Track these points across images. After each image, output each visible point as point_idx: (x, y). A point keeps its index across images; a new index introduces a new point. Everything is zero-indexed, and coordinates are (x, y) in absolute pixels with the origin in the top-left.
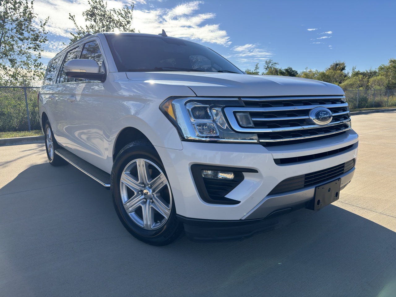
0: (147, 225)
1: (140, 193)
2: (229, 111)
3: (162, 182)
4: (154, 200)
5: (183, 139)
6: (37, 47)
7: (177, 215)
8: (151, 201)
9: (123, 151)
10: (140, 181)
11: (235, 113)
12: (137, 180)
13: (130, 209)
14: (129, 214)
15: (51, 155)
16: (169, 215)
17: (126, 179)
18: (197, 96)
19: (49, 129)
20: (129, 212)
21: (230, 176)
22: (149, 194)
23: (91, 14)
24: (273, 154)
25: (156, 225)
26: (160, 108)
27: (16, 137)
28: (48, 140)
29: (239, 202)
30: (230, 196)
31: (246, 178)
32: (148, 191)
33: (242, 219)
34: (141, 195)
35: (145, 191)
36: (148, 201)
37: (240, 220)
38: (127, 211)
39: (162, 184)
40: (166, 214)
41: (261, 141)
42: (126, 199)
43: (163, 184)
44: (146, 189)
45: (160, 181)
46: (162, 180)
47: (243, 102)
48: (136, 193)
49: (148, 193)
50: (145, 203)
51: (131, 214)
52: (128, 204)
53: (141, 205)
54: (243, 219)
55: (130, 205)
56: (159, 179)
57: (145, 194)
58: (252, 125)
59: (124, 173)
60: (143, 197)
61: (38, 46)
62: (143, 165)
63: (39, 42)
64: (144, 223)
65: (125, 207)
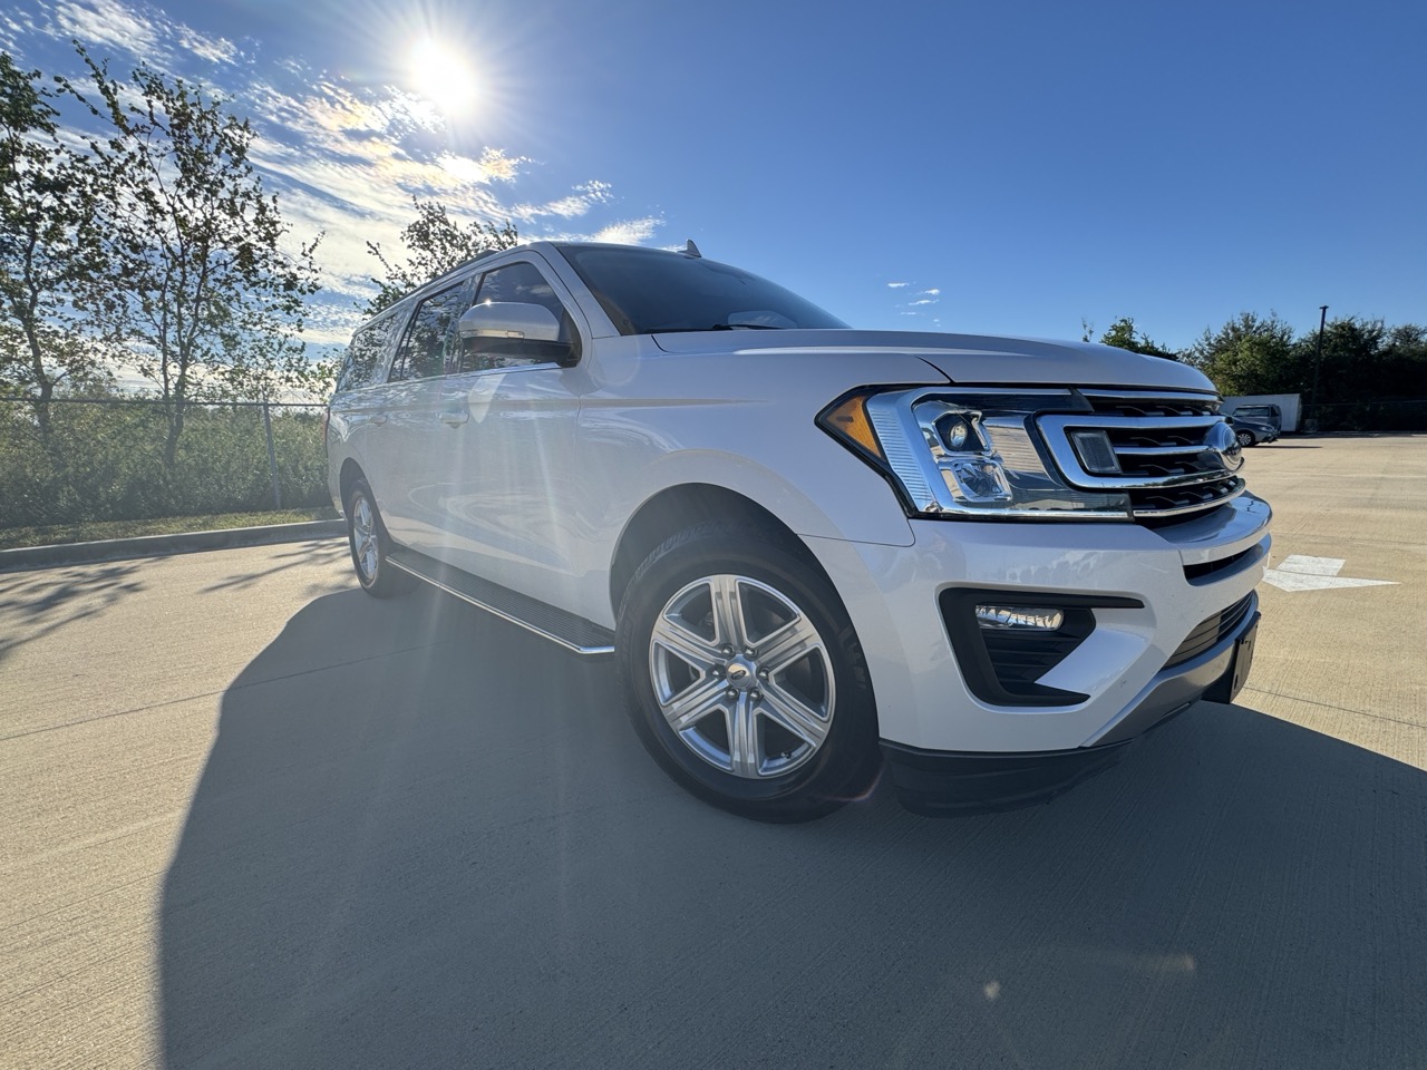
0: (743, 764)
1: (716, 673)
2: (1051, 427)
3: (803, 641)
4: (764, 692)
5: (913, 513)
6: (293, 304)
7: (880, 743)
8: (754, 695)
9: (663, 554)
10: (717, 641)
11: (1069, 431)
12: (710, 635)
13: (684, 719)
14: (680, 733)
15: (366, 570)
16: (824, 738)
17: (668, 632)
18: (953, 384)
19: (364, 501)
20: (680, 727)
21: (1054, 621)
22: (748, 674)
23: (421, 235)
24: (1183, 552)
25: (771, 766)
26: (817, 423)
27: (254, 525)
28: (360, 532)
29: (1087, 697)
30: (1052, 679)
31: (1099, 626)
32: (745, 669)
33: (1085, 745)
34: (716, 680)
35: (734, 668)
36: (744, 695)
37: (1080, 748)
38: (675, 726)
39: (798, 649)
40: (812, 733)
41: (1137, 514)
42: (667, 692)
43: (805, 647)
44: (736, 661)
45: (795, 640)
46: (802, 635)
47: (1087, 402)
48: (703, 674)
49: (744, 672)
50: (731, 702)
51: (685, 734)
52: (676, 706)
53: (720, 706)
54: (1088, 744)
55: (685, 710)
56: (789, 634)
57: (735, 677)
58: (1116, 467)
59: (662, 616)
60: (725, 683)
61: (296, 301)
62: (733, 595)
63: (299, 294)
64: (735, 759)
65: (667, 714)
